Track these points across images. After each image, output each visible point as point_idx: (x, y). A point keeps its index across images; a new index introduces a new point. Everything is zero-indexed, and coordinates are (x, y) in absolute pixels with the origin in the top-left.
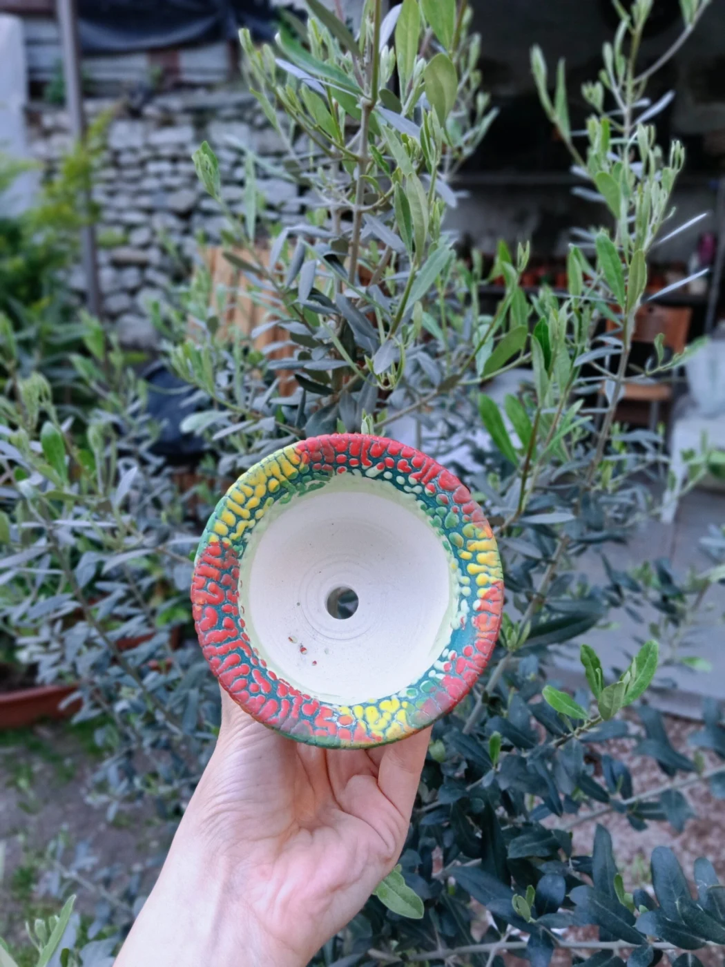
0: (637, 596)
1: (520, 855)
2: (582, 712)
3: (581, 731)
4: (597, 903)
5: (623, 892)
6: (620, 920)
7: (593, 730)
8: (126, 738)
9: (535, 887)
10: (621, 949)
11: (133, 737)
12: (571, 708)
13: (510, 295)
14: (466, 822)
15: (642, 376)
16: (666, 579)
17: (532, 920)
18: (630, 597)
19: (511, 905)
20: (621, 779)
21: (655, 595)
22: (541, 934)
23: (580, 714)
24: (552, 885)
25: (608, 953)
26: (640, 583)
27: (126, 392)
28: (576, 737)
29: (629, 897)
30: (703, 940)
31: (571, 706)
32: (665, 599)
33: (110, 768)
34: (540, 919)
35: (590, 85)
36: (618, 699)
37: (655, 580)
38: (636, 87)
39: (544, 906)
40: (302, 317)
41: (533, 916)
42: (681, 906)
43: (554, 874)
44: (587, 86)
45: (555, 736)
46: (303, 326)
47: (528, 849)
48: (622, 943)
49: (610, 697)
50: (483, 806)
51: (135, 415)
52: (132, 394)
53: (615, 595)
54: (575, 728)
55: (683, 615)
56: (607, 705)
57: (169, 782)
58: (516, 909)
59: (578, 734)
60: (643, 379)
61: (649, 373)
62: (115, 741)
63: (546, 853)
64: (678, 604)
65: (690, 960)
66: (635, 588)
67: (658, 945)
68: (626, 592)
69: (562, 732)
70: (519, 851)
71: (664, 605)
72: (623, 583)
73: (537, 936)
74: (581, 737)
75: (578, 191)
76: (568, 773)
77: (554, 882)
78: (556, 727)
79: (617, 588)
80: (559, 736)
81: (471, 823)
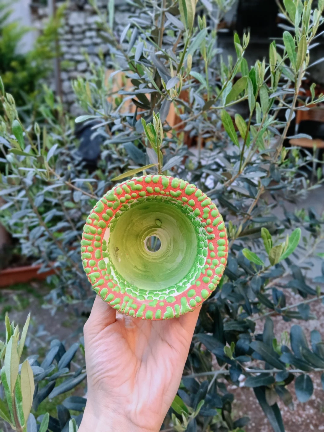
0: (298, 224)
1: (229, 329)
2: (262, 262)
3: (261, 272)
4: (263, 349)
5: (276, 345)
6: (274, 358)
7: (267, 272)
8: (61, 281)
9: (235, 343)
10: (274, 373)
11: (64, 280)
12: (256, 260)
13: (239, 61)
14: (206, 316)
15: (304, 106)
16: (312, 216)
17: (232, 358)
18: (294, 225)
19: (223, 352)
20: (280, 299)
21: (307, 224)
22: (237, 365)
23: (260, 263)
24: (243, 343)
25: (268, 374)
26: (300, 219)
27: (64, 125)
28: (258, 275)
29: (279, 348)
30: (312, 368)
31: (256, 258)
32: (311, 226)
33: (54, 293)
34: (238, 358)
36: (279, 254)
37: (307, 218)
39: (239, 352)
40: (136, 69)
41: (234, 357)
42: (302, 350)
43: (244, 339)
45: (249, 275)
46: (136, 74)
47: (233, 327)
48: (275, 370)
49: (275, 253)
50: (214, 308)
51: (69, 136)
52: (67, 126)
53: (287, 224)
54: (258, 270)
55: (319, 233)
56: (273, 257)
57: (78, 299)
58: (225, 352)
59: (260, 273)
60: (304, 107)
61: (307, 105)
62: (56, 282)
63: (242, 329)
64: (317, 228)
65: (305, 377)
66: (297, 220)
67: (291, 371)
68: (293, 222)
69: (252, 273)
70: (229, 327)
71: (311, 229)
72: (292, 218)
73: (235, 366)
74: (261, 275)
75: (281, 25)
76: (253, 290)
77: (244, 342)
78: (249, 270)
79: (288, 220)
80: (251, 274)
81: (209, 316)
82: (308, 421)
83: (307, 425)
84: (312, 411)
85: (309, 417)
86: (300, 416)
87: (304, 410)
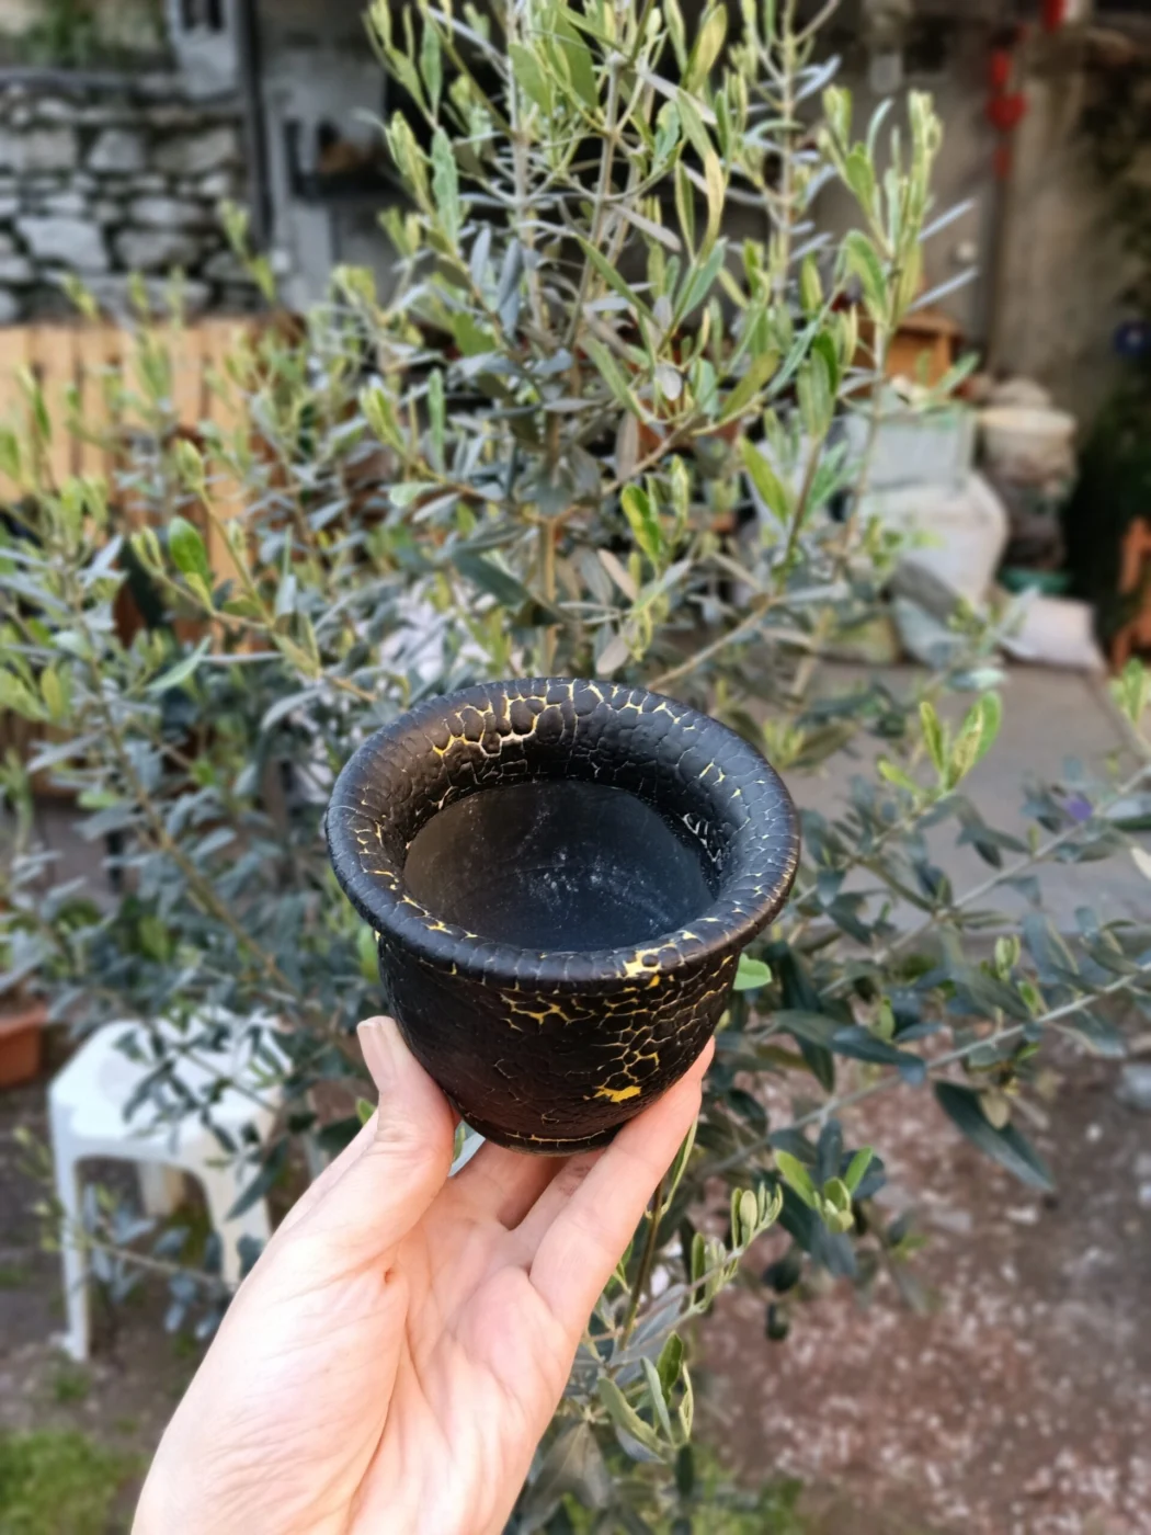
7: (927, 812)
32: (883, 723)
35: (740, 46)
38: (800, 48)
44: (736, 49)
82: (887, 1350)
83: (889, 1366)
84: (889, 1320)
85: (887, 1337)
86: (861, 1341)
87: (867, 1319)
